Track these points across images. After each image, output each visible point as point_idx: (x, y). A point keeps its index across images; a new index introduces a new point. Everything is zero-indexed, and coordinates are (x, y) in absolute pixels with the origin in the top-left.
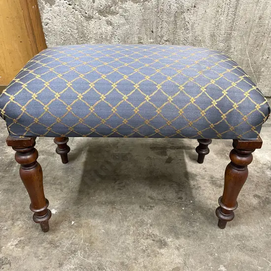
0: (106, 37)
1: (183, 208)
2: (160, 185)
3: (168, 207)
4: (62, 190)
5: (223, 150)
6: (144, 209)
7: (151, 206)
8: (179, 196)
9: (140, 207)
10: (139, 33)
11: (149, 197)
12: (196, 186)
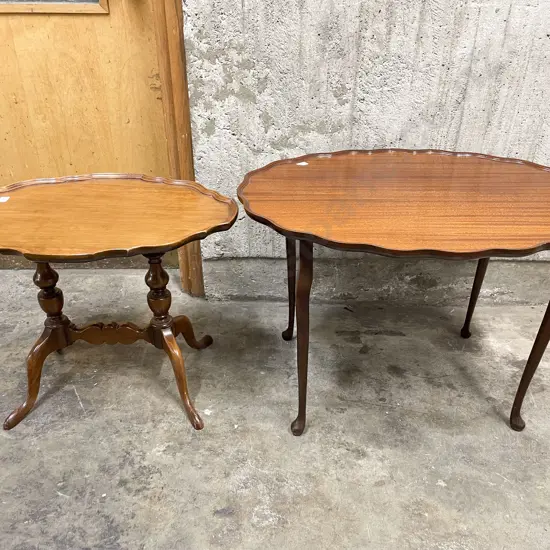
1: (387, 413)
2: (353, 383)
3: (366, 410)
4: (214, 386)
6: (332, 412)
7: (341, 409)
8: (381, 397)
9: (327, 409)
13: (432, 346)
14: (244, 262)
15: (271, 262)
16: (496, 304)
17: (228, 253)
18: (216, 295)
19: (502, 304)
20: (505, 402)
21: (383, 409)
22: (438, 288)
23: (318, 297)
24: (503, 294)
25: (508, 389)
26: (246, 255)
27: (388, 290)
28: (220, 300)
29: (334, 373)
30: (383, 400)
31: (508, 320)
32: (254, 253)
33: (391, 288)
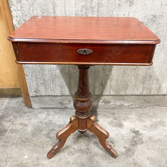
0: (53, 70)
1: (89, 154)
2: (79, 142)
3: (82, 154)
4: (30, 146)
5: (112, 122)
6: (70, 155)
7: (73, 154)
8: (88, 148)
9: (68, 154)
10: (69, 68)
11: (73, 149)
12: (97, 142)
13: (108, 125)
14: (44, 97)
15: (54, 97)
16: (130, 108)
17: (38, 94)
18: (36, 107)
19: (132, 108)
20: (129, 148)
21: (88, 153)
22: (111, 104)
23: (71, 107)
24: (132, 105)
25: (131, 143)
26: (45, 95)
27: (94, 105)
28: (38, 109)
29: (73, 138)
30: (88, 149)
31: (134, 114)
32: (47, 94)
33: (95, 104)
